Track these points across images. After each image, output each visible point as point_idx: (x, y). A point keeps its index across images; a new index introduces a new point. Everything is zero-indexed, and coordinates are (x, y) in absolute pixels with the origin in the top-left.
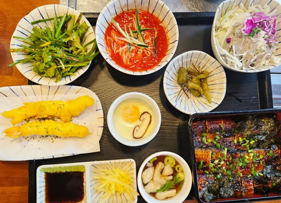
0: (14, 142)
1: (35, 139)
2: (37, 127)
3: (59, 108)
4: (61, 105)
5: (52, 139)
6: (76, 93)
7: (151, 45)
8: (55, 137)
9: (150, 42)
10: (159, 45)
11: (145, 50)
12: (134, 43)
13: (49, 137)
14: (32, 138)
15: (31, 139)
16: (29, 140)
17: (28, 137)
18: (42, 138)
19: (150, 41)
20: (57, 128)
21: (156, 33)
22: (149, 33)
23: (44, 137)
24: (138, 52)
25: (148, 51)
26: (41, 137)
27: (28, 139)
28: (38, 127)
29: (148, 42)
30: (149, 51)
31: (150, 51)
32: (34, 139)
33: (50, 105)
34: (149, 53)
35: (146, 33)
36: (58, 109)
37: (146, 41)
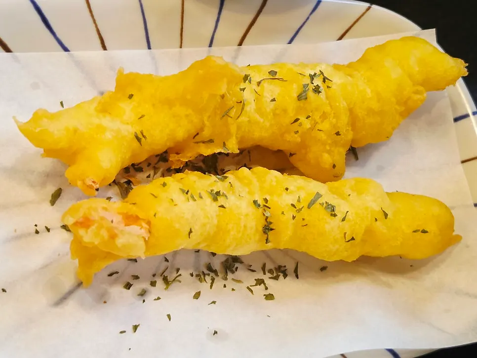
0: (71, 305)
1: (174, 285)
2: (215, 200)
3: (311, 94)
4: (312, 77)
5: (260, 282)
6: (340, 38)
8: (271, 271)
13: (241, 273)
14: (160, 283)
15: (153, 284)
16: (143, 293)
17: (136, 277)
18: (208, 279)
20: (320, 201)
23: (215, 272)
26: (204, 274)
27: (137, 287)
28: (221, 200)
32: (171, 287)
33: (259, 83)
36: (302, 97)
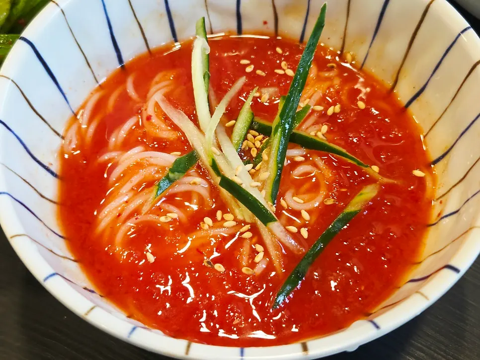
7: (299, 232)
9: (306, 215)
10: (346, 257)
11: (248, 235)
12: (215, 166)
19: (309, 212)
21: (369, 193)
22: (329, 174)
24: (208, 221)
25: (259, 248)
29: (296, 207)
30: (267, 253)
31: (273, 252)
34: (259, 258)
35: (315, 165)
37: (288, 195)
